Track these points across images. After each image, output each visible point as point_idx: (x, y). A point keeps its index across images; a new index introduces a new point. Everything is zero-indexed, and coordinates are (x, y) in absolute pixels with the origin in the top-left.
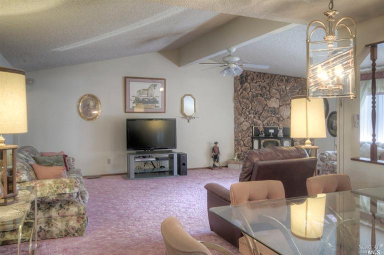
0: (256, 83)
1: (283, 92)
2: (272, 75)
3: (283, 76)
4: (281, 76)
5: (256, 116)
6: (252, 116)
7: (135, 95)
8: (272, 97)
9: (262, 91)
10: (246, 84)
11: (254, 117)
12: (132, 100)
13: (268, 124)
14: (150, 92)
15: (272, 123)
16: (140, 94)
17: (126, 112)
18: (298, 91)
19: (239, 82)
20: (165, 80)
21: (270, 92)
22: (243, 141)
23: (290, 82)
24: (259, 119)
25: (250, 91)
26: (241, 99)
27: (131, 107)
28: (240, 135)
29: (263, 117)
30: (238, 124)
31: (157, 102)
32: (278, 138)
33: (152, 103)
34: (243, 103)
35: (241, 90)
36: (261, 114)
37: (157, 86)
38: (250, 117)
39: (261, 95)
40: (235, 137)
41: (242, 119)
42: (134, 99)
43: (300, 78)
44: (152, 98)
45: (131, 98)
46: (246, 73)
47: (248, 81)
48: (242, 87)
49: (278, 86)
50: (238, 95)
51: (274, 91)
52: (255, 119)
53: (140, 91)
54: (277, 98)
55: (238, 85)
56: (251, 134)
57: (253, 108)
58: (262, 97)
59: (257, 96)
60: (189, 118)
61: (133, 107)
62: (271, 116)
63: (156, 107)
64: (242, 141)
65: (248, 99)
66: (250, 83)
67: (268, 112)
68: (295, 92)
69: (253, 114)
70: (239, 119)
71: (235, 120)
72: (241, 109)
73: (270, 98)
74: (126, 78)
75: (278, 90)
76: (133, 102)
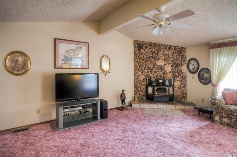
0: (149, 49)
1: (167, 55)
2: (159, 45)
3: (166, 45)
4: (165, 45)
5: (149, 71)
6: (146, 71)
7: (64, 54)
8: (159, 59)
9: (153, 55)
10: (142, 50)
11: (148, 72)
13: (157, 77)
14: (77, 52)
15: (159, 76)
16: (68, 53)
17: (55, 68)
18: (176, 55)
19: (137, 48)
20: (88, 43)
21: (158, 56)
22: (141, 88)
23: (171, 49)
24: (151, 73)
25: (145, 55)
26: (139, 60)
27: (60, 64)
28: (138, 84)
29: (153, 71)
30: (136, 77)
32: (166, 86)
34: (140, 63)
35: (139, 54)
36: (152, 70)
37: (82, 47)
38: (145, 72)
39: (152, 57)
40: (135, 85)
41: (140, 73)
42: (62, 57)
43: (178, 47)
45: (60, 56)
46: (142, 43)
47: (144, 48)
48: (139, 52)
49: (163, 51)
50: (137, 57)
51: (161, 54)
52: (148, 73)
53: (68, 51)
54: (163, 60)
55: (137, 51)
56: (146, 83)
57: (147, 66)
58: (153, 58)
59: (149, 58)
60: (105, 73)
61: (62, 64)
62: (159, 71)
64: (139, 88)
65: (143, 60)
66: (144, 50)
67: (157, 68)
68: (174, 55)
69: (147, 70)
70: (138, 73)
71: (135, 74)
72: (139, 66)
73: (158, 59)
74: (55, 40)
75: (163, 54)
76: (62, 59)
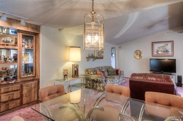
12: (155, 51)
14: (164, 47)
16: (159, 49)
17: (153, 56)
20: (173, 41)
27: (155, 54)
31: (168, 52)
33: (165, 52)
44: (165, 50)
45: (155, 50)
63: (168, 54)
